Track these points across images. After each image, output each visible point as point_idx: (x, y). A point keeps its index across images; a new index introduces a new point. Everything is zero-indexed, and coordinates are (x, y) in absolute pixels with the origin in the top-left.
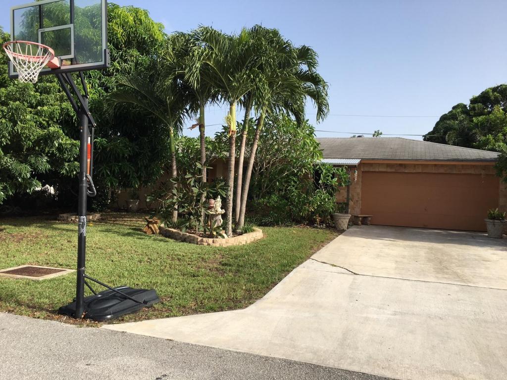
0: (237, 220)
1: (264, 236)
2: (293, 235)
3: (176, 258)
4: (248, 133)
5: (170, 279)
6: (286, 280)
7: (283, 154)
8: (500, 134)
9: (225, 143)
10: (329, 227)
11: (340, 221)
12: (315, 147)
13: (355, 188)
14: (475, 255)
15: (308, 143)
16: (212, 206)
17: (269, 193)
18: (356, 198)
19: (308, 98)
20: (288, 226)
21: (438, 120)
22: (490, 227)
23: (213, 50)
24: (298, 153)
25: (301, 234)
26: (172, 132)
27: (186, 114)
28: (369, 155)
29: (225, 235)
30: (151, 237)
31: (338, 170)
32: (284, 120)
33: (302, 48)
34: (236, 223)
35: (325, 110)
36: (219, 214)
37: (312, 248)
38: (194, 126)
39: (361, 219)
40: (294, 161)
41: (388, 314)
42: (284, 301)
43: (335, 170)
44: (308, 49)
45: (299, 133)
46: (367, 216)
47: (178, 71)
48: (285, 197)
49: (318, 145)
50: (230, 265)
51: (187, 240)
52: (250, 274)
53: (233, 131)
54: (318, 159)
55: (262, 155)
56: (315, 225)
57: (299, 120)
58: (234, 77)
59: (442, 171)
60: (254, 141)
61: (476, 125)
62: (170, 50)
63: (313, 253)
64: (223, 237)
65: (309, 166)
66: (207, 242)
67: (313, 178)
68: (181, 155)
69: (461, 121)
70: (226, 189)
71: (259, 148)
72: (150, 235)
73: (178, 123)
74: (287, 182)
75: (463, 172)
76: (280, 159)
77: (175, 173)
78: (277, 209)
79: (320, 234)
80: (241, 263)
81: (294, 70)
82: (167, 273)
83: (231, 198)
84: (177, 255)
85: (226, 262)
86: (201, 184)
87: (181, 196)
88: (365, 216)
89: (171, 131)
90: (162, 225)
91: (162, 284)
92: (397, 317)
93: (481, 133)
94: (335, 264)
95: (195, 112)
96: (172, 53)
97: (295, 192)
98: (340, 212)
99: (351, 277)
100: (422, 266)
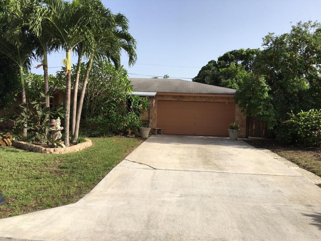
0: (73, 134)
1: (93, 144)
2: (113, 143)
3: (23, 165)
4: (81, 73)
5: (17, 182)
6: (108, 176)
7: (106, 88)
8: (234, 79)
9: (64, 79)
10: (137, 136)
11: (144, 133)
12: (128, 84)
13: (153, 111)
14: (224, 151)
15: (123, 81)
16: (54, 124)
17: (97, 115)
18: (154, 117)
19: (123, 50)
20: (110, 137)
21: (201, 69)
22: (231, 134)
23: (52, 9)
24: (116, 87)
25: (118, 142)
26: (22, 69)
27: (33, 57)
28: (162, 90)
29: (63, 145)
30: (4, 148)
31: (142, 99)
32: (107, 65)
33: (118, 15)
34: (72, 136)
35: (134, 58)
36: (59, 130)
37: (126, 151)
38: (39, 66)
39: (157, 130)
40: (114, 92)
41: (177, 197)
42: (106, 193)
43: (140, 99)
44: (122, 16)
45: (116, 74)
46: (160, 128)
47: (24, 23)
48: (108, 117)
49: (129, 82)
50: (66, 168)
51: (34, 150)
52: (81, 174)
53: (69, 71)
54: (130, 92)
55: (91, 89)
56: (128, 135)
57: (117, 65)
58: (68, 31)
59: (204, 100)
60: (85, 78)
61: (221, 74)
62: (19, 8)
63: (127, 155)
64: (62, 147)
65: (124, 97)
66: (49, 151)
67: (126, 104)
68: (31, 87)
69: (213, 71)
70: (64, 112)
71: (89, 84)
72: (4, 147)
73: (27, 64)
74: (108, 107)
75: (216, 101)
76: (104, 92)
77: (25, 100)
78: (102, 125)
79: (131, 142)
80: (75, 166)
81: (113, 30)
82: (15, 177)
83: (68, 118)
84: (25, 162)
85: (64, 166)
86: (44, 108)
87: (29, 117)
88: (159, 128)
89: (20, 69)
90: (14, 139)
91: (9, 187)
92: (183, 198)
93: (224, 78)
94: (141, 163)
95: (41, 57)
96: (20, 10)
97: (115, 114)
98: (144, 127)
99: (152, 171)
100: (195, 160)
